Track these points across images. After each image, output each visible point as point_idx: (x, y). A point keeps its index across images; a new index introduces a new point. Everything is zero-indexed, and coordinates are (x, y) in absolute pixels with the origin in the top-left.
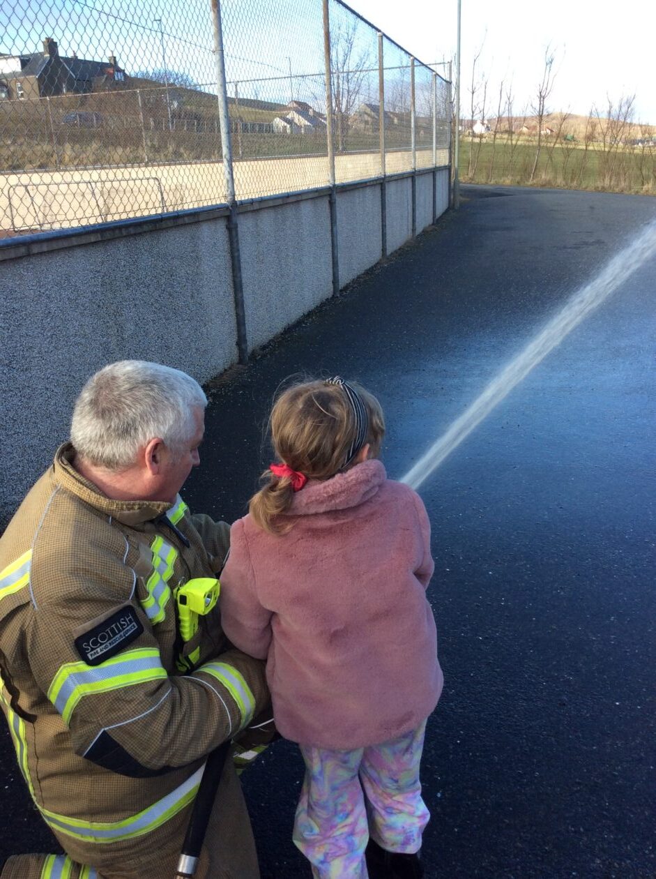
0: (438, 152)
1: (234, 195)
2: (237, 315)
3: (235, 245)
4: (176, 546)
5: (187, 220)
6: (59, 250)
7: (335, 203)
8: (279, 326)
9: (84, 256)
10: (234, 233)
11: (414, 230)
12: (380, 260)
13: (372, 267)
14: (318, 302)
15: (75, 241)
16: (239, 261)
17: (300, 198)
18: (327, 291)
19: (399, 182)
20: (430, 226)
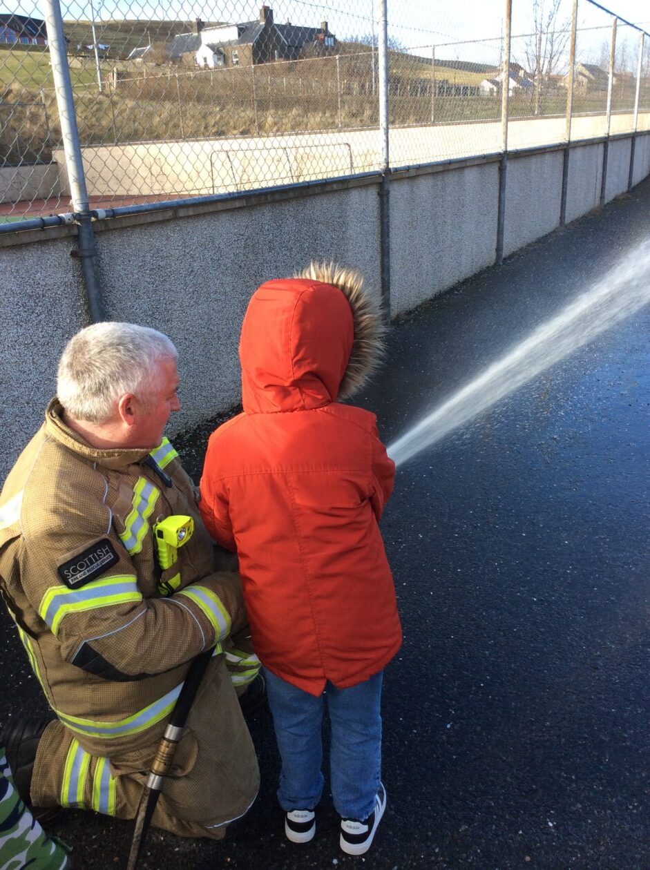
0: (639, 115)
1: (388, 163)
2: (383, 279)
3: (385, 211)
4: (158, 487)
5: (335, 187)
6: (205, 214)
7: (505, 169)
8: (429, 293)
9: (229, 220)
10: (385, 199)
11: (602, 197)
12: (557, 228)
13: (546, 236)
14: (476, 269)
15: (220, 207)
16: (388, 227)
17: (463, 165)
18: (489, 258)
19: (588, 148)
20: (623, 194)
